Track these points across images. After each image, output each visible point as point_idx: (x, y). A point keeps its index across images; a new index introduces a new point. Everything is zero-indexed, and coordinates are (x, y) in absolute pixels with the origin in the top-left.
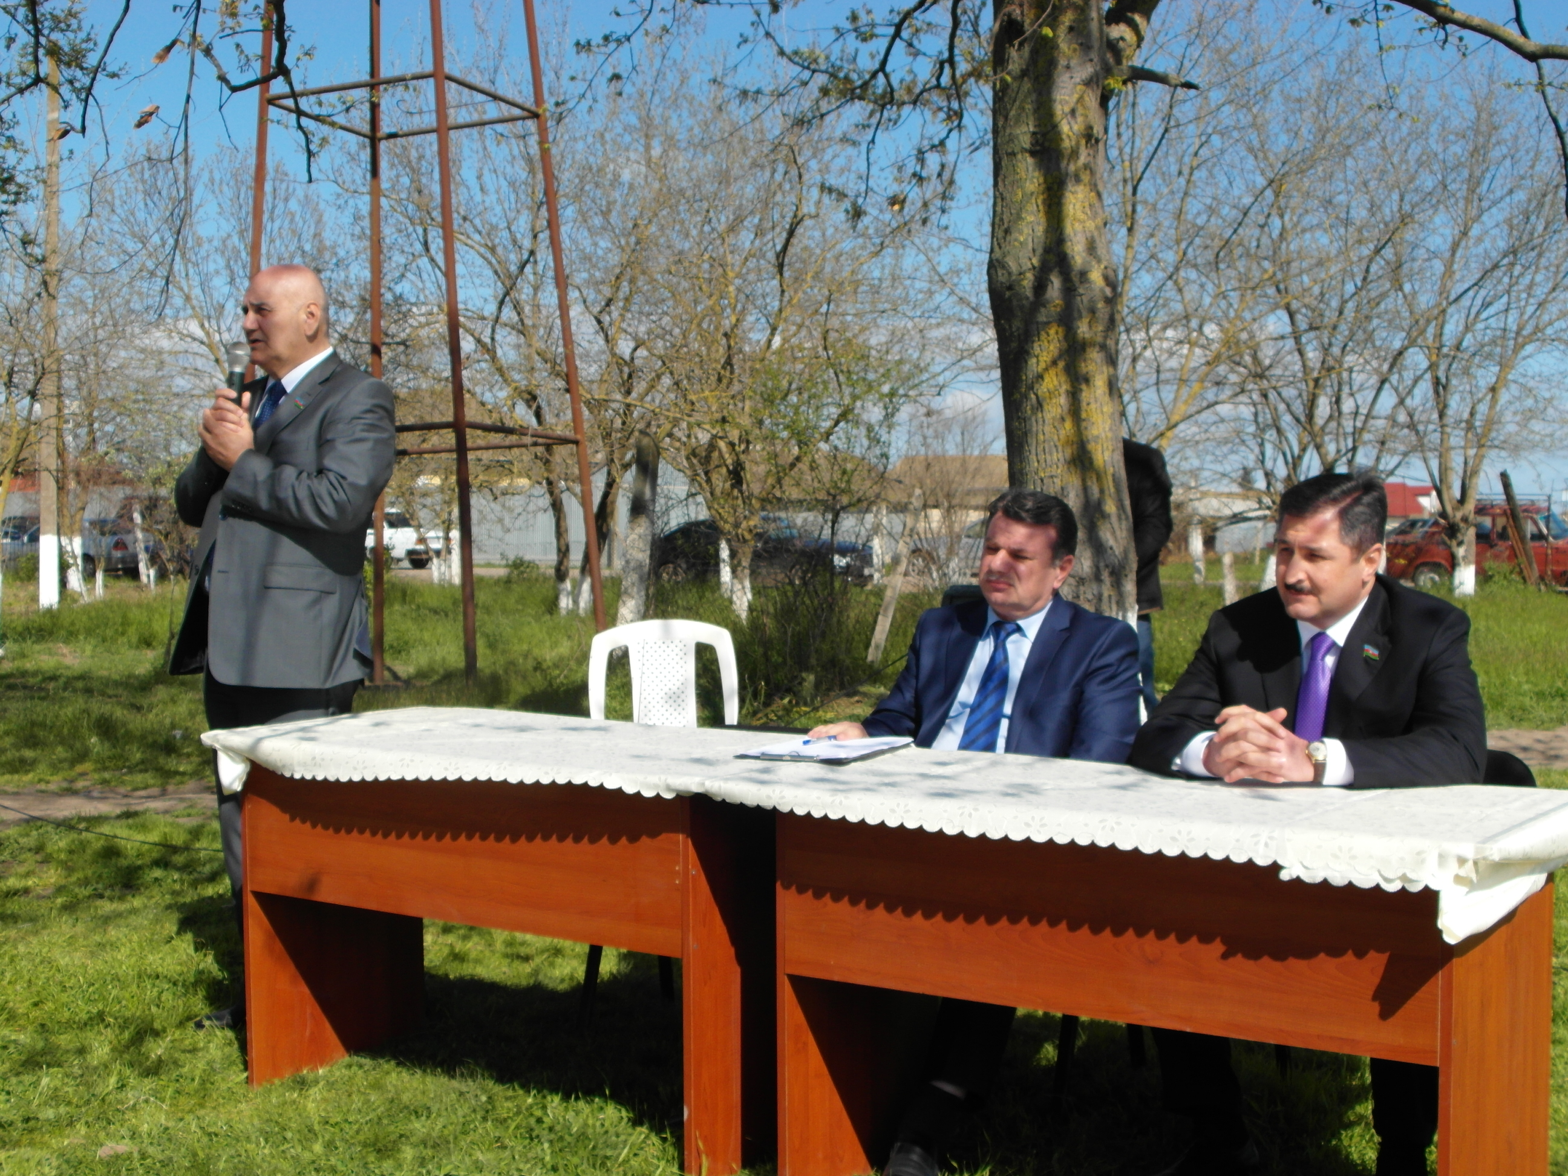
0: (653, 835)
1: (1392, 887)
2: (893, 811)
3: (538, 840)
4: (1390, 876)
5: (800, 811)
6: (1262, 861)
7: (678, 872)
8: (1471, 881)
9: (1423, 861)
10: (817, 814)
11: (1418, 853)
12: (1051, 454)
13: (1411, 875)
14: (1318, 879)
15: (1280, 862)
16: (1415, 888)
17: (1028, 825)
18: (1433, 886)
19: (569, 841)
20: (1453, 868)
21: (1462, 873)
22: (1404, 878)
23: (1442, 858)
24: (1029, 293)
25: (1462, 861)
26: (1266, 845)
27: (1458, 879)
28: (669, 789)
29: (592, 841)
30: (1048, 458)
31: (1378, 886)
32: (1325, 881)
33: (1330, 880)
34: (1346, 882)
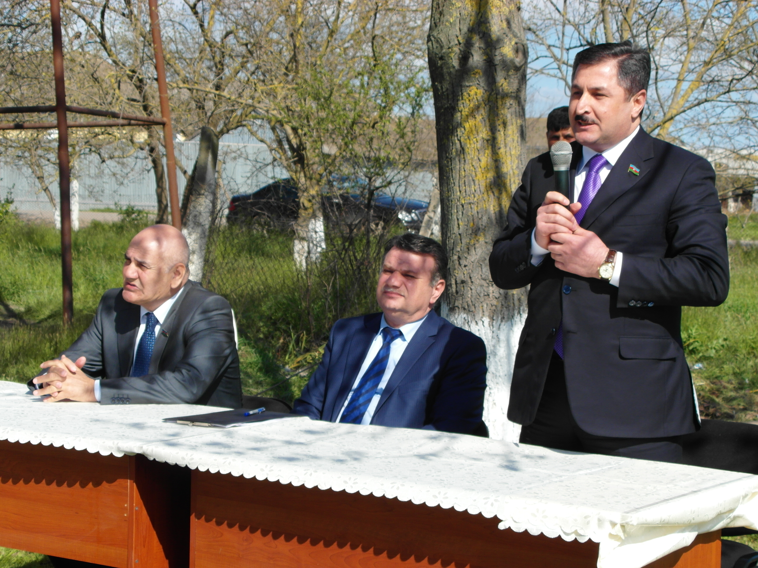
0: (111, 481)
1: (569, 539)
2: (262, 470)
3: (32, 483)
4: (568, 531)
5: (202, 469)
6: (488, 515)
7: (126, 509)
8: (620, 538)
9: (588, 523)
10: (213, 471)
11: (586, 517)
12: (470, 186)
13: (581, 532)
14: (521, 530)
15: (499, 517)
16: (583, 540)
17: (346, 482)
18: (595, 540)
19: (54, 485)
20: (608, 528)
21: (614, 532)
22: (576, 532)
23: (600, 521)
24: (455, 63)
25: (614, 524)
26: (492, 505)
27: (611, 536)
28: (119, 450)
29: (70, 485)
30: (468, 189)
31: (560, 537)
32: (526, 532)
33: (529, 531)
34: (539, 533)
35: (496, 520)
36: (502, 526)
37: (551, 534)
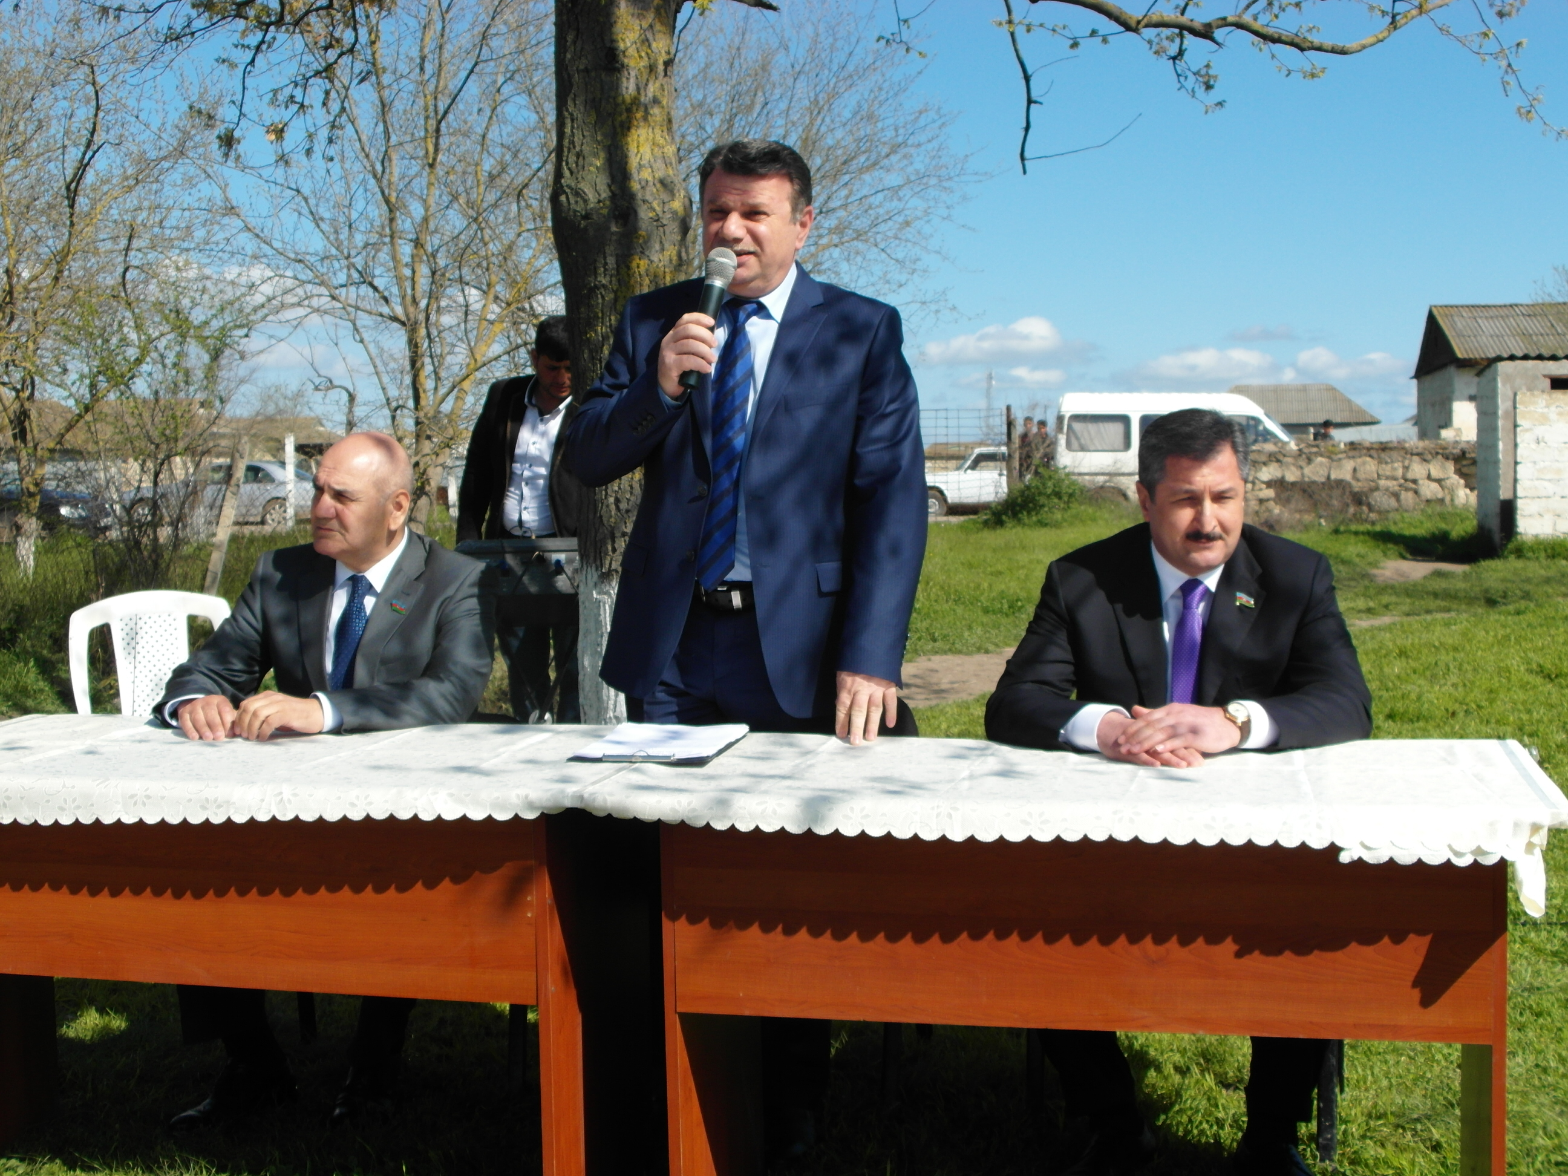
1: (1463, 862)
4: (1466, 849)
6: (1318, 843)
7: (530, 904)
13: (1489, 847)
14: (1384, 859)
15: (1339, 843)
16: (1490, 861)
18: (1509, 858)
20: (1525, 836)
21: (1536, 840)
22: (1479, 851)
25: (1537, 828)
27: (1530, 848)
28: (531, 806)
31: (1449, 861)
32: (1391, 860)
33: (1396, 859)
34: (1415, 860)
35: (1334, 850)
36: (1345, 858)
37: (1434, 859)
